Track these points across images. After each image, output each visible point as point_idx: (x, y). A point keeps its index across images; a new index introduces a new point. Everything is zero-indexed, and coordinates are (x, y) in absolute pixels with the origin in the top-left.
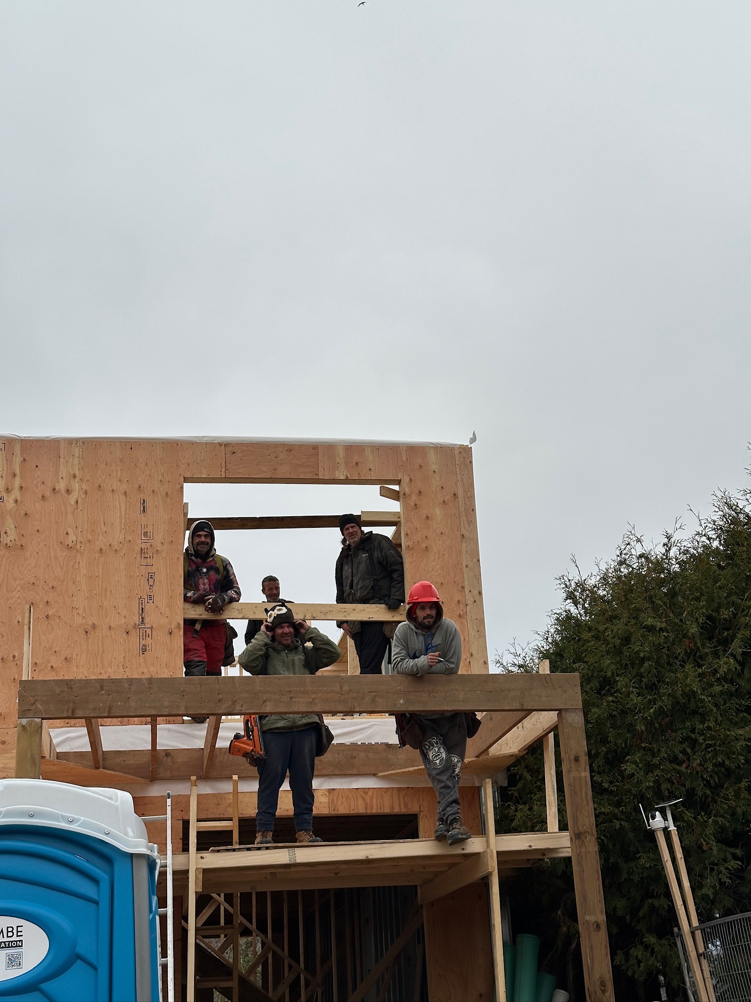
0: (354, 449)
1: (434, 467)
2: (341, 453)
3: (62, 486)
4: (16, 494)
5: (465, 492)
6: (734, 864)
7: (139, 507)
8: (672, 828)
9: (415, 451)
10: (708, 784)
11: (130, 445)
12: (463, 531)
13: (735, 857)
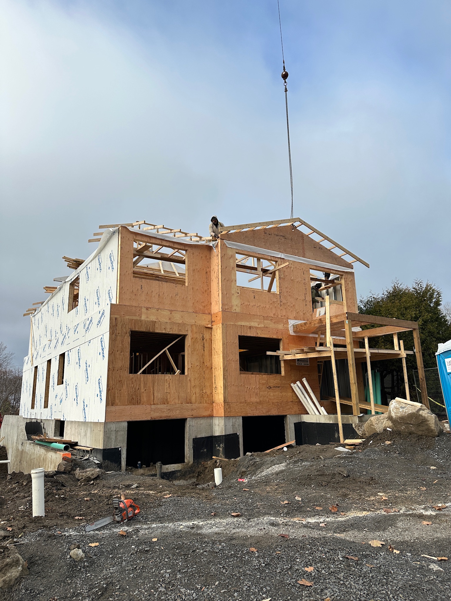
7: (303, 273)
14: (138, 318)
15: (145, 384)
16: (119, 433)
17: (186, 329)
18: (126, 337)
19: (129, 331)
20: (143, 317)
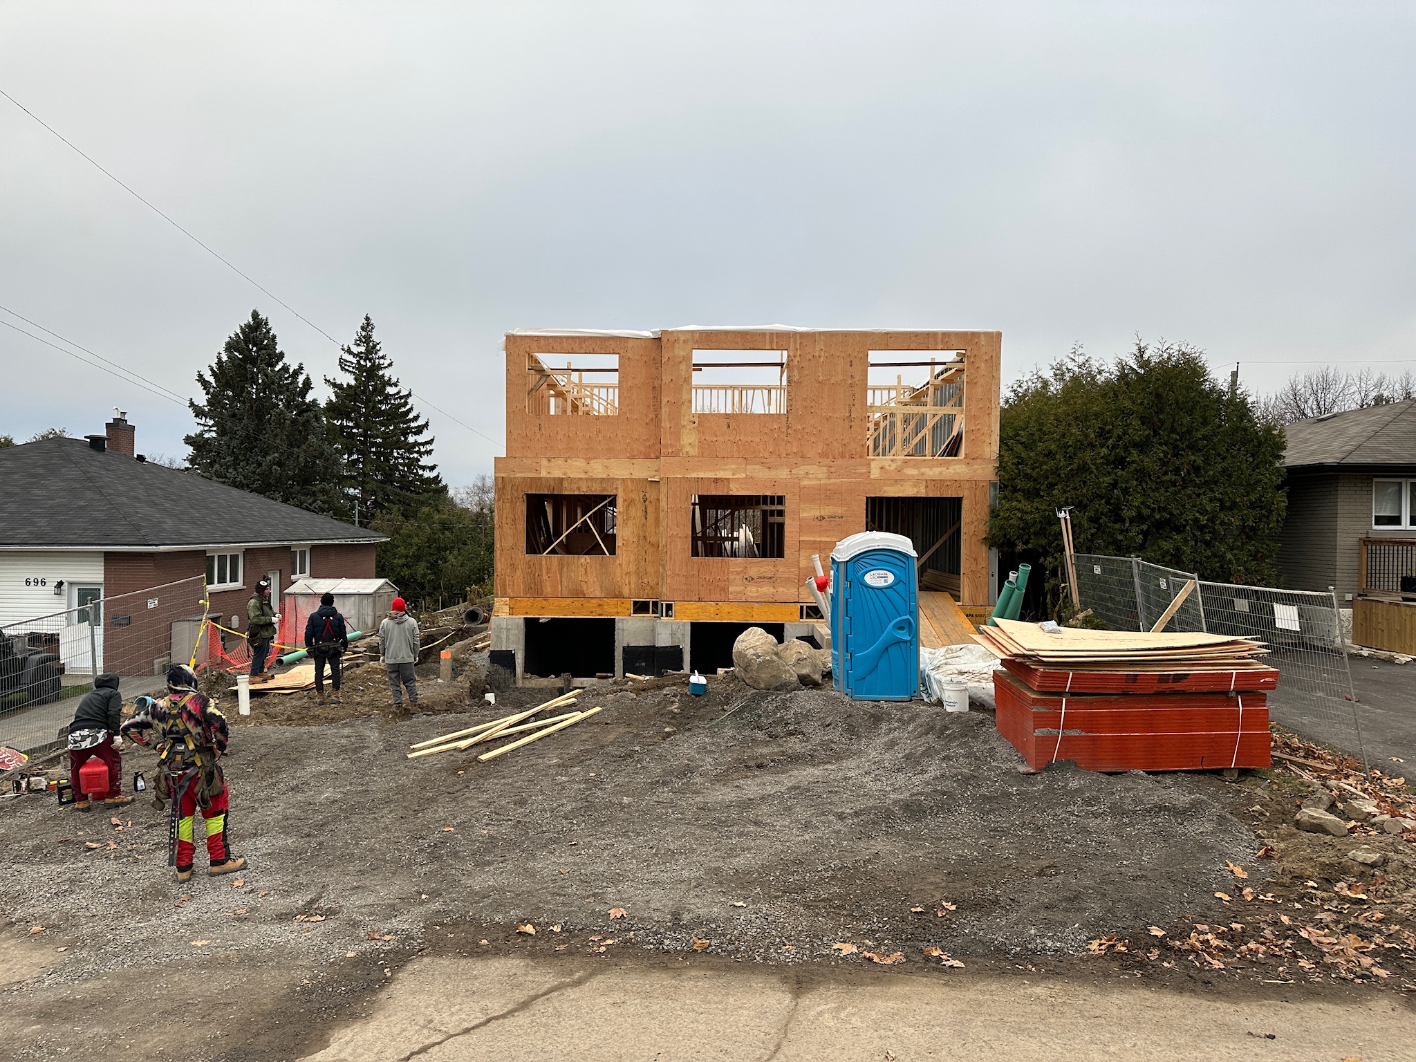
0: (945, 335)
1: (983, 343)
2: (940, 337)
3: (817, 354)
4: (798, 358)
5: (997, 355)
6: (1093, 531)
7: (849, 364)
8: (1068, 517)
9: (975, 335)
10: (1088, 499)
11: (846, 335)
12: (994, 374)
13: (1094, 528)
14: (536, 476)
15: (548, 570)
16: (512, 632)
17: (614, 486)
18: (518, 504)
19: (521, 494)
20: (544, 474)
